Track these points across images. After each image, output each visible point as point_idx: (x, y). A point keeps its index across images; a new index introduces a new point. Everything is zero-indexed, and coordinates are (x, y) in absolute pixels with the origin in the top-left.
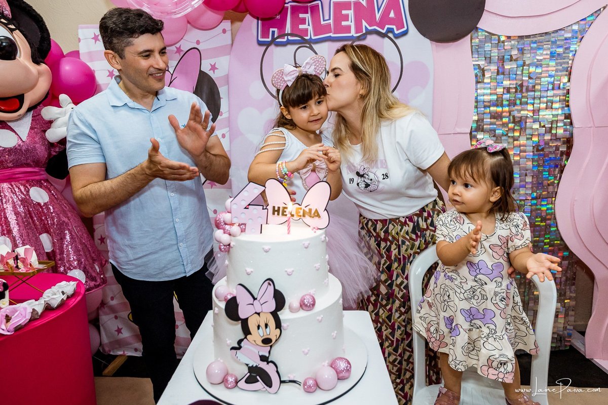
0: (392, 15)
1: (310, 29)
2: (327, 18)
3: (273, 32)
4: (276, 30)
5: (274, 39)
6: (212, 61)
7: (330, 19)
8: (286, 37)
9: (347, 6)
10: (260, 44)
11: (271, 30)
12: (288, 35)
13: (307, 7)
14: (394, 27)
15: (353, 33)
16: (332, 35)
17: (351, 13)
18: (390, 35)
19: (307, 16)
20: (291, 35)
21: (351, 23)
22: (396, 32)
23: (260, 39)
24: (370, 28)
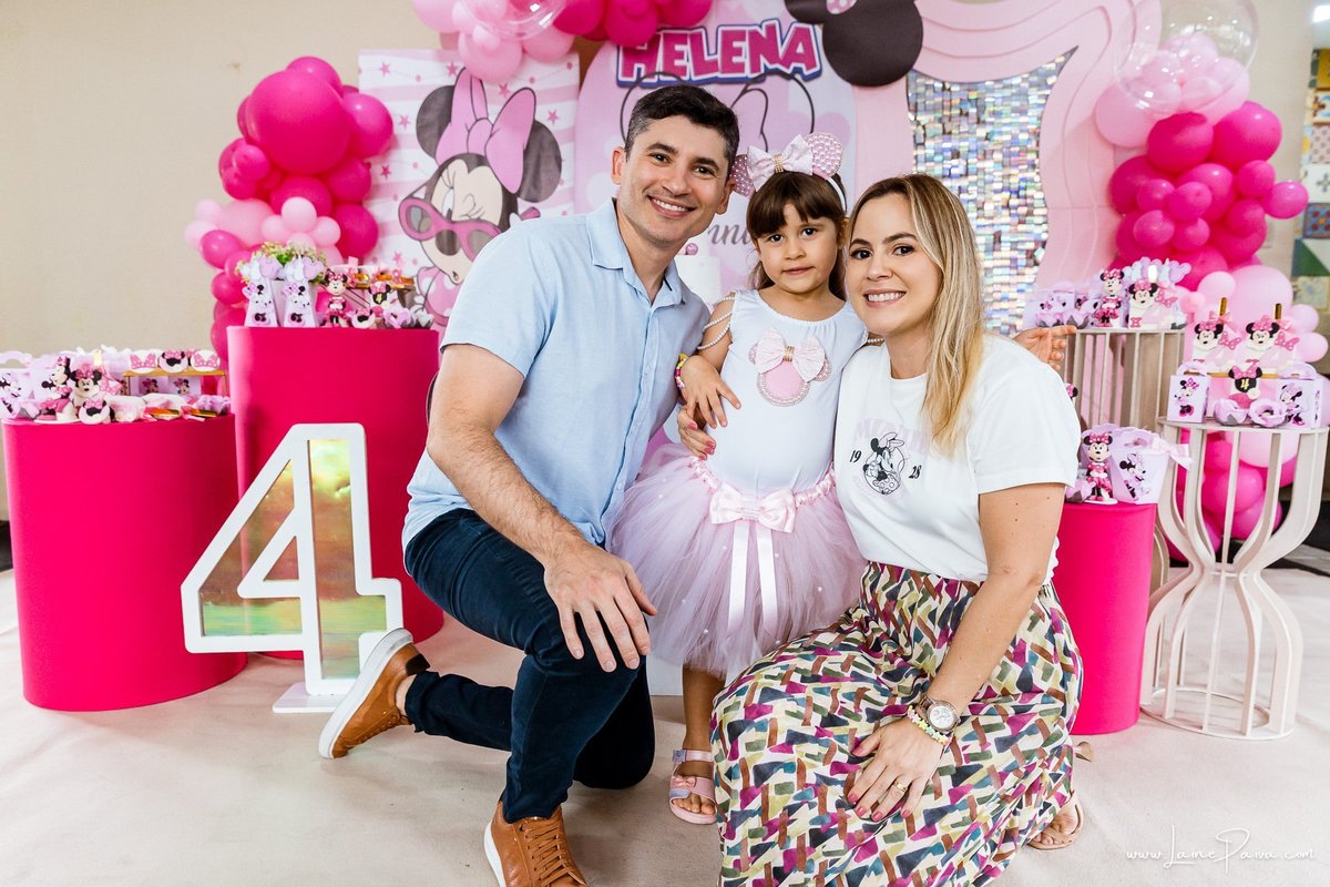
0: (800, 49)
1: (690, 66)
2: (712, 51)
3: (639, 70)
4: (642, 66)
5: (639, 79)
6: (552, 107)
7: (716, 53)
8: (656, 77)
9: (740, 36)
10: (621, 84)
11: (637, 66)
12: (659, 73)
13: (685, 35)
14: (803, 66)
15: (748, 73)
16: (719, 75)
17: (745, 45)
18: (798, 77)
19: (686, 49)
20: (664, 73)
21: (745, 59)
22: (806, 73)
23: (621, 78)
24: (770, 67)
